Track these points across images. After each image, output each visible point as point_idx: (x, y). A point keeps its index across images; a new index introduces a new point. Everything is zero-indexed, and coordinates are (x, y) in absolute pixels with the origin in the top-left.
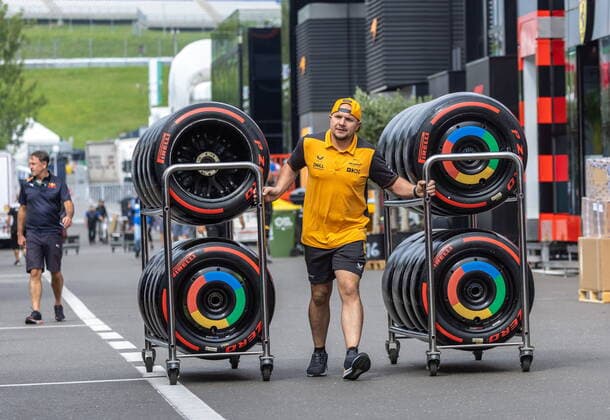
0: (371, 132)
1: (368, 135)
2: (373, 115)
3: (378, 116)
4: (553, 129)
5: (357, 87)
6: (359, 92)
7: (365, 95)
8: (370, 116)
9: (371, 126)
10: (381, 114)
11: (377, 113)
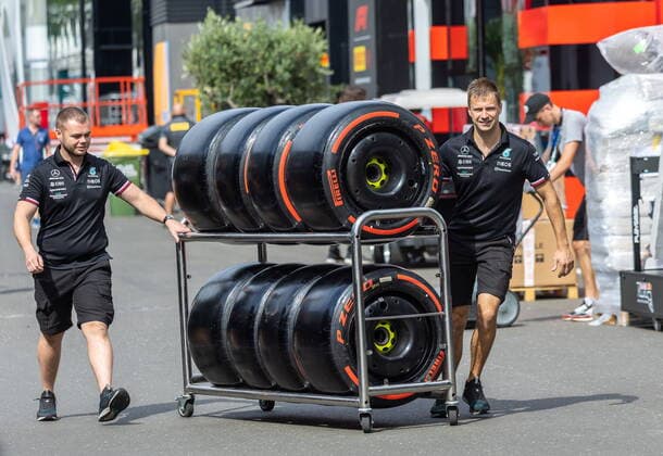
0: (227, 67)
1: (221, 70)
2: (229, 44)
3: (235, 46)
4: (450, 67)
5: (209, 9)
6: (211, 15)
7: (219, 19)
8: (225, 47)
9: (226, 59)
10: (237, 43)
11: (233, 43)
